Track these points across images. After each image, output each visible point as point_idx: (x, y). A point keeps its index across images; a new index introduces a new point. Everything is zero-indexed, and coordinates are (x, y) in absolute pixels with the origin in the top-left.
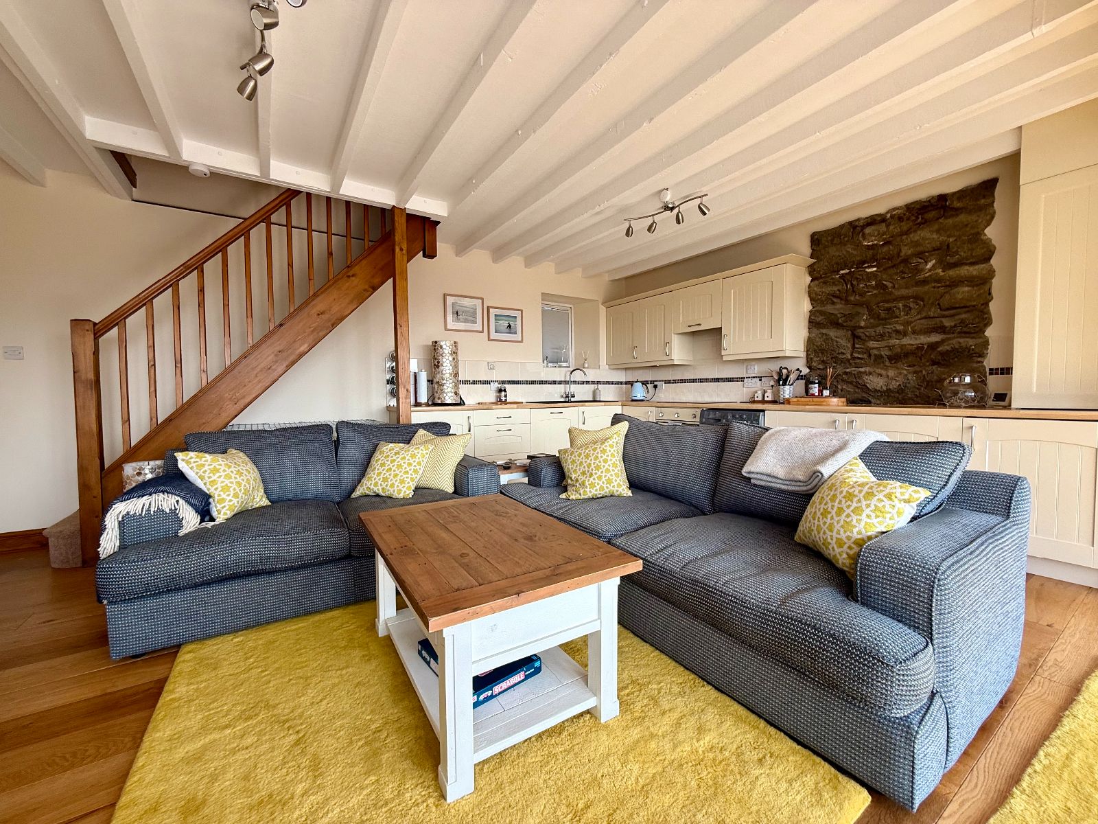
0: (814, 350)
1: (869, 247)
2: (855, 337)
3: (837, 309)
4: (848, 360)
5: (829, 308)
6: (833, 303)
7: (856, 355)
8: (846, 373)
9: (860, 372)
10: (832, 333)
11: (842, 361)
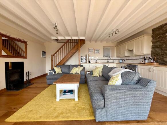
0: (153, 53)
1: (165, 30)
2: (162, 50)
3: (158, 44)
4: (160, 55)
5: (156, 44)
6: (157, 43)
7: (162, 54)
8: (160, 58)
9: (163, 58)
10: (157, 49)
11: (159, 55)
